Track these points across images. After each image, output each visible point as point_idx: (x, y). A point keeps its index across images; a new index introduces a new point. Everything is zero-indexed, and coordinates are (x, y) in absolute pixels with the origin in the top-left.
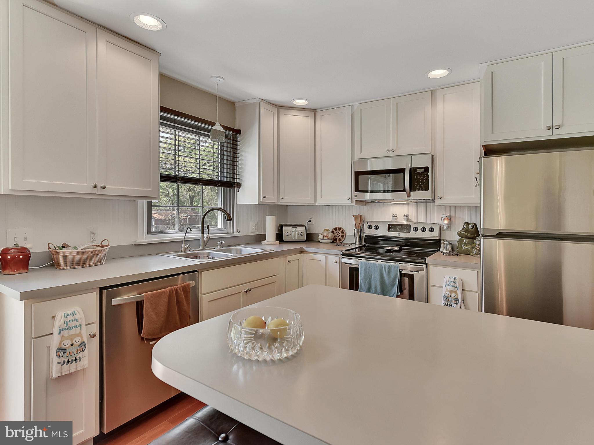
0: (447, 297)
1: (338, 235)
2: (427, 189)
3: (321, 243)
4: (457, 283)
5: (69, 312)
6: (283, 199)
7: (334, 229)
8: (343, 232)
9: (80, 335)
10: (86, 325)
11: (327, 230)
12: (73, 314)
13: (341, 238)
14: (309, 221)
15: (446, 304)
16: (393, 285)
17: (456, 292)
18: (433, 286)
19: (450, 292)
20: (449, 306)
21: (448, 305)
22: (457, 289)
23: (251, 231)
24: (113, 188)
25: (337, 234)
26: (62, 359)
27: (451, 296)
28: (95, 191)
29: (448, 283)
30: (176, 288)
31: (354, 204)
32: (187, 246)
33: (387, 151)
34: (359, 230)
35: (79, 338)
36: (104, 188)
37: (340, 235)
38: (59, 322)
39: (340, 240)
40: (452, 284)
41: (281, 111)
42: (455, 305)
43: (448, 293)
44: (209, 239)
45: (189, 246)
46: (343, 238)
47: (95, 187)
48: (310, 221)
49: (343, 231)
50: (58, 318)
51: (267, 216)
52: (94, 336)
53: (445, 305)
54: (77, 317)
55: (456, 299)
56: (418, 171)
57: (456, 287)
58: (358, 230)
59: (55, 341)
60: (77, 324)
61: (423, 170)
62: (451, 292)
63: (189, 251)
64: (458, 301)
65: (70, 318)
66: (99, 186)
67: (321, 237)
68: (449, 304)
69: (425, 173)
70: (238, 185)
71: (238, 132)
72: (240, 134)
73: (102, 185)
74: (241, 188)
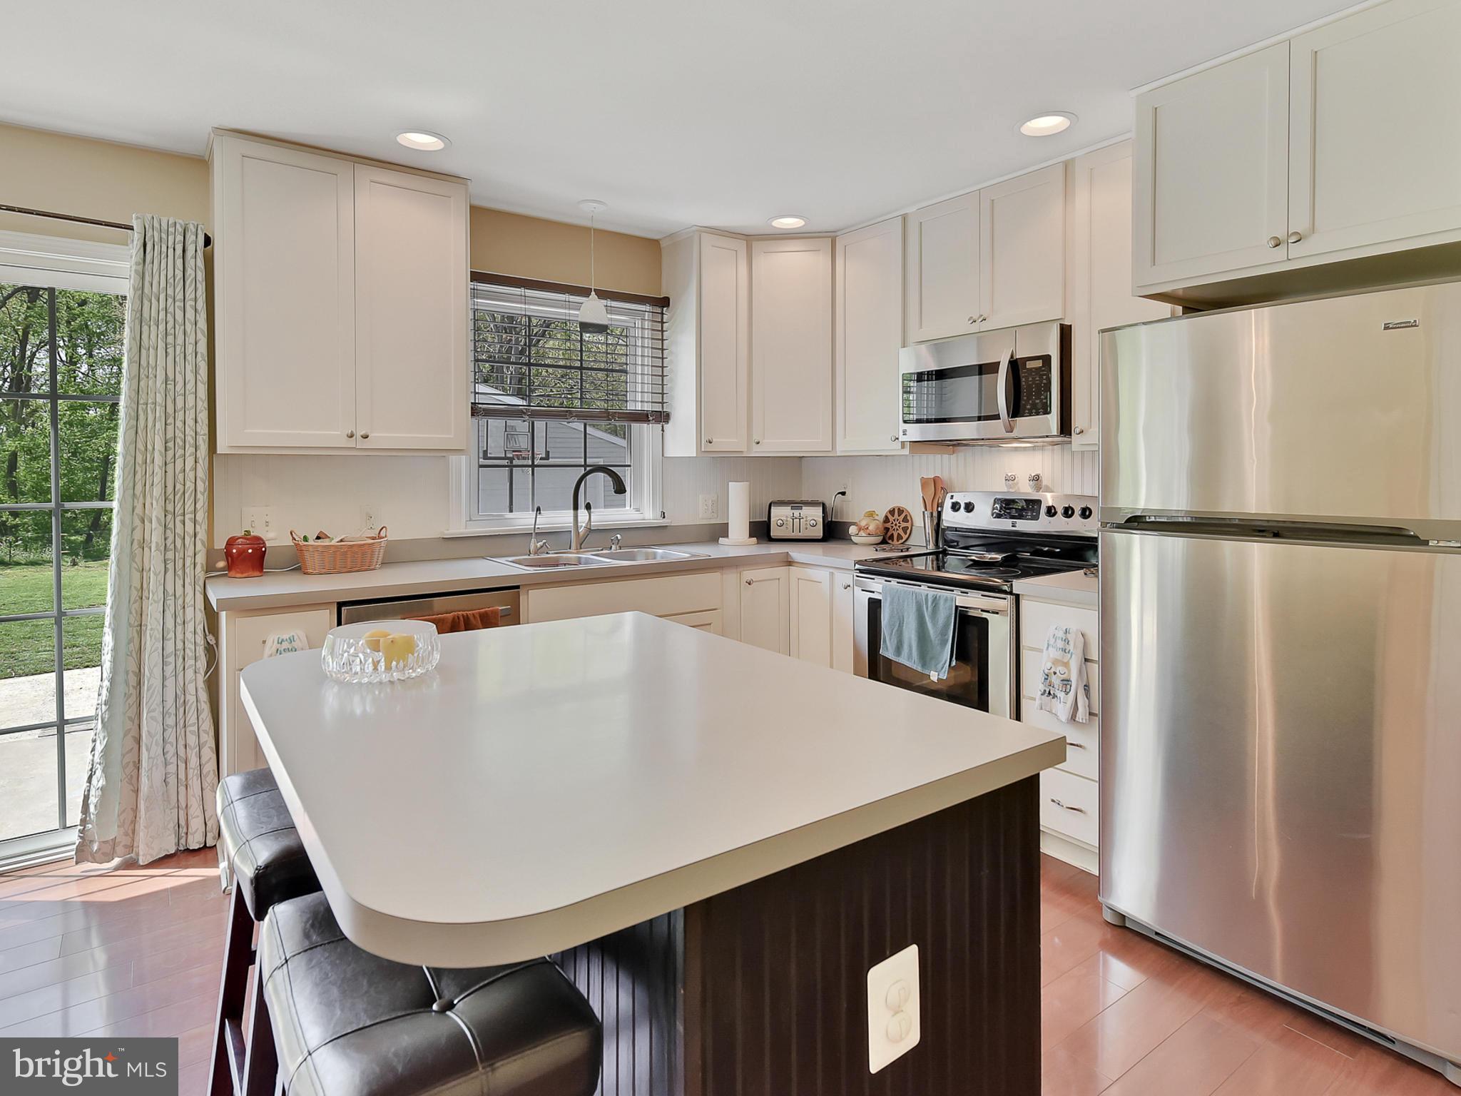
0: (1048, 676)
1: (896, 525)
2: (1047, 411)
3: (856, 544)
4: (1071, 643)
5: (286, 637)
6: (758, 443)
7: (890, 512)
8: (905, 520)
11: (871, 515)
12: (291, 640)
13: (902, 534)
14: (839, 493)
15: (1045, 691)
16: (944, 643)
17: (1066, 665)
18: (1032, 649)
19: (1053, 664)
20: (1053, 698)
21: (1049, 693)
22: (1069, 655)
23: (700, 516)
24: (383, 437)
25: (894, 523)
27: (1055, 673)
28: (351, 443)
29: (1052, 642)
30: (467, 615)
31: (906, 451)
32: (541, 543)
33: (969, 320)
34: (935, 514)
36: (366, 437)
37: (899, 527)
38: (269, 650)
39: (899, 537)
40: (1060, 644)
41: (755, 244)
42: (1061, 695)
43: (1049, 665)
44: (590, 531)
45: (545, 543)
46: (906, 534)
47: (351, 436)
48: (843, 494)
49: (906, 515)
50: (269, 643)
51: (730, 483)
53: (1042, 695)
54: (296, 644)
55: (1066, 682)
56: (1030, 365)
57: (1067, 651)
58: (932, 513)
61: (1039, 363)
62: (1056, 662)
63: (547, 553)
64: (1071, 686)
65: (284, 645)
66: (358, 434)
67: (852, 530)
68: (1052, 692)
69: (1044, 371)
70: (662, 417)
71: (664, 302)
72: (668, 305)
73: (363, 433)
74: (671, 422)
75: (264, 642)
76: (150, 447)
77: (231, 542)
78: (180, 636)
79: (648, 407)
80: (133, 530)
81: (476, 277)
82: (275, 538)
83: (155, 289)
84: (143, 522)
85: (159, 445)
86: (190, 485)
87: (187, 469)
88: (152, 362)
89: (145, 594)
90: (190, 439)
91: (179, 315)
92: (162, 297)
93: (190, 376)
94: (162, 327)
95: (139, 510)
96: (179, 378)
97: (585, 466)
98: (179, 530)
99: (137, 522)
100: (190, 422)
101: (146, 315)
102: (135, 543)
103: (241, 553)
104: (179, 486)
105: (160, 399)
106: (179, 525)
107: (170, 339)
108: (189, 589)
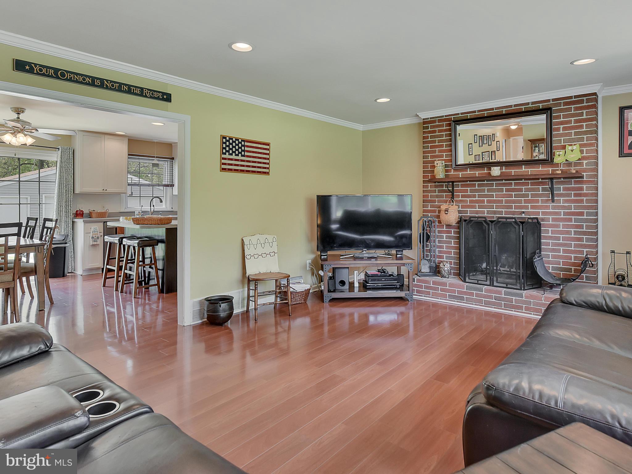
9: (97, 234)
10: (100, 232)
12: (96, 228)
24: (110, 190)
26: (93, 240)
28: (103, 191)
32: (142, 214)
35: (97, 235)
36: (106, 190)
38: (92, 229)
44: (154, 211)
47: (103, 190)
50: (92, 228)
52: (102, 236)
54: (97, 229)
59: (91, 235)
60: (97, 231)
65: (95, 229)
66: (105, 190)
70: (172, 185)
71: (173, 159)
72: (174, 159)
73: (106, 189)
74: (174, 187)
75: (91, 228)
76: (62, 192)
77: (77, 211)
78: (67, 230)
79: (168, 183)
80: (59, 208)
81: (129, 155)
82: (86, 211)
83: (64, 161)
84: (61, 207)
85: (64, 192)
86: (70, 199)
87: (69, 196)
88: (63, 175)
89: (61, 221)
90: (70, 190)
91: (68, 165)
92: (65, 162)
93: (70, 178)
94: (65, 168)
95: (60, 204)
96: (68, 178)
97: (153, 196)
98: (67, 208)
99: (60, 207)
100: (70, 187)
101: (62, 166)
102: (59, 211)
103: (79, 213)
104: (68, 200)
105: (64, 182)
106: (67, 207)
107: (66, 170)
108: (69, 220)
